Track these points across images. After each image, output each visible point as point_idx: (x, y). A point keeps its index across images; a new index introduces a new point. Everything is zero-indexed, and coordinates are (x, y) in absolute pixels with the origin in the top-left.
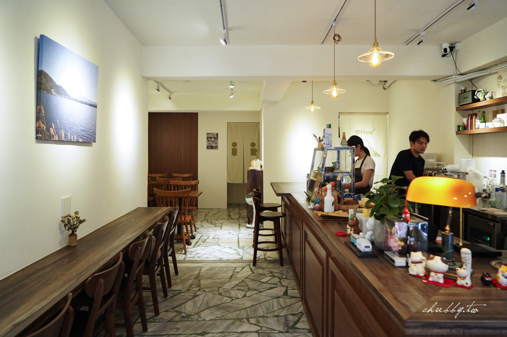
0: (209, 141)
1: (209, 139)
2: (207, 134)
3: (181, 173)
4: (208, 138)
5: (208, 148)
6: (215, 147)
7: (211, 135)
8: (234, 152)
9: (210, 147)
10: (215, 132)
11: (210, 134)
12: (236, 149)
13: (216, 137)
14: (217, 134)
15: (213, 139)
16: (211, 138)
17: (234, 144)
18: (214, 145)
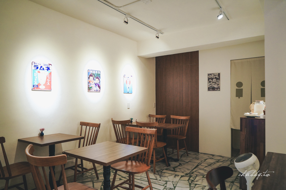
0: (210, 82)
1: (211, 80)
2: (209, 74)
3: (180, 116)
4: (209, 79)
5: (209, 89)
6: (217, 88)
7: (213, 75)
8: (239, 93)
9: (211, 89)
10: (216, 72)
11: (211, 74)
12: (242, 89)
13: (218, 77)
14: (219, 74)
15: (214, 80)
16: (212, 79)
17: (239, 84)
18: (216, 86)
